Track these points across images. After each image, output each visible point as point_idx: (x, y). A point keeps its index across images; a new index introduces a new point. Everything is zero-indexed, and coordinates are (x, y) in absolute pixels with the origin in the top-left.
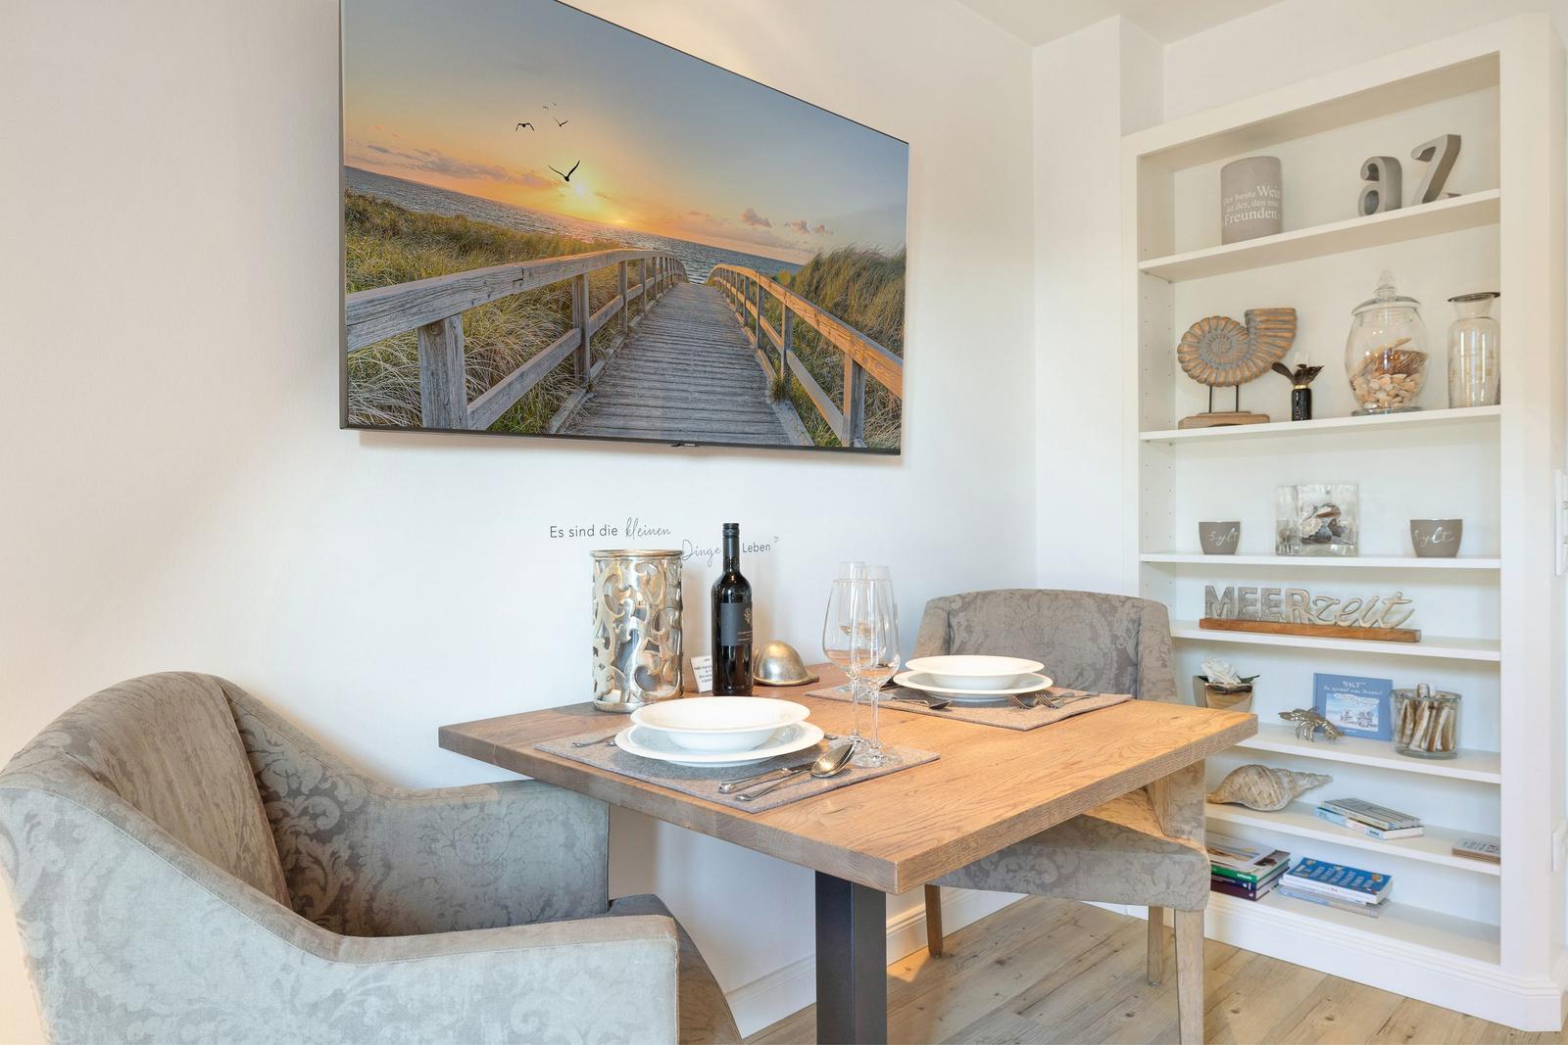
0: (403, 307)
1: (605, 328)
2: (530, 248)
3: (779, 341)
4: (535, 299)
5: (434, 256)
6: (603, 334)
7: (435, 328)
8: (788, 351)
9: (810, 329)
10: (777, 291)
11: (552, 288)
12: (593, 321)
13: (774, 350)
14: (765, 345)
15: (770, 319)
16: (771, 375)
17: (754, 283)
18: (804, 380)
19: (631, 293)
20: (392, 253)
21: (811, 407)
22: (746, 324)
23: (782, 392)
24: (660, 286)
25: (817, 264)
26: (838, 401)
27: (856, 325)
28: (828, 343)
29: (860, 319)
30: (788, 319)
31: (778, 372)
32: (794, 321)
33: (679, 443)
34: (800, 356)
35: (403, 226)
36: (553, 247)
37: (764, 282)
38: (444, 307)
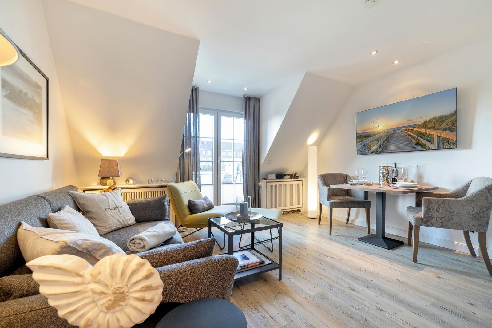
0: (362, 144)
1: (384, 141)
2: (374, 135)
3: (416, 137)
4: (375, 140)
5: (364, 139)
6: (384, 142)
7: (364, 145)
8: (418, 138)
9: (424, 133)
10: (415, 129)
11: (377, 139)
12: (382, 141)
13: (415, 138)
14: (413, 137)
15: (414, 134)
16: (414, 142)
17: (410, 129)
18: (422, 141)
19: (387, 136)
20: (361, 139)
21: (425, 145)
22: (408, 135)
23: (417, 144)
24: (392, 134)
25: (425, 122)
26: (433, 143)
27: (438, 129)
28: (429, 134)
29: (439, 128)
30: (418, 133)
31: (416, 141)
32: (420, 133)
33: (396, 152)
34: (421, 137)
35: (361, 137)
36: (377, 134)
37: (412, 129)
38: (365, 143)
